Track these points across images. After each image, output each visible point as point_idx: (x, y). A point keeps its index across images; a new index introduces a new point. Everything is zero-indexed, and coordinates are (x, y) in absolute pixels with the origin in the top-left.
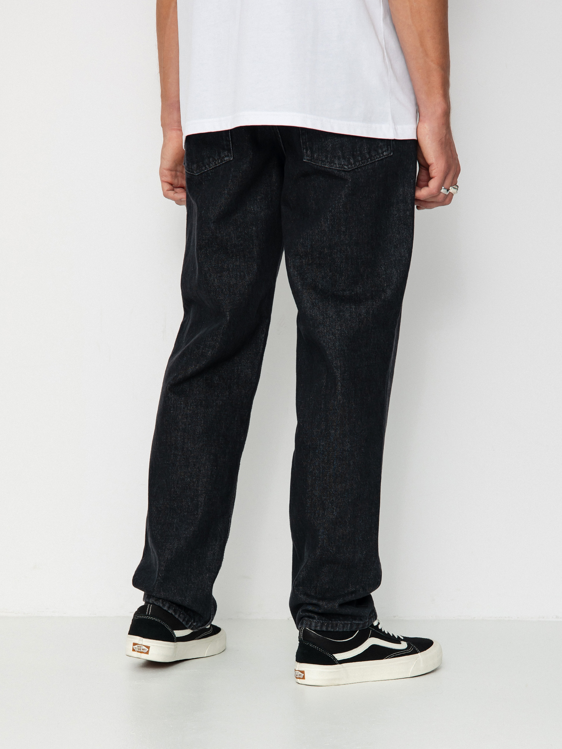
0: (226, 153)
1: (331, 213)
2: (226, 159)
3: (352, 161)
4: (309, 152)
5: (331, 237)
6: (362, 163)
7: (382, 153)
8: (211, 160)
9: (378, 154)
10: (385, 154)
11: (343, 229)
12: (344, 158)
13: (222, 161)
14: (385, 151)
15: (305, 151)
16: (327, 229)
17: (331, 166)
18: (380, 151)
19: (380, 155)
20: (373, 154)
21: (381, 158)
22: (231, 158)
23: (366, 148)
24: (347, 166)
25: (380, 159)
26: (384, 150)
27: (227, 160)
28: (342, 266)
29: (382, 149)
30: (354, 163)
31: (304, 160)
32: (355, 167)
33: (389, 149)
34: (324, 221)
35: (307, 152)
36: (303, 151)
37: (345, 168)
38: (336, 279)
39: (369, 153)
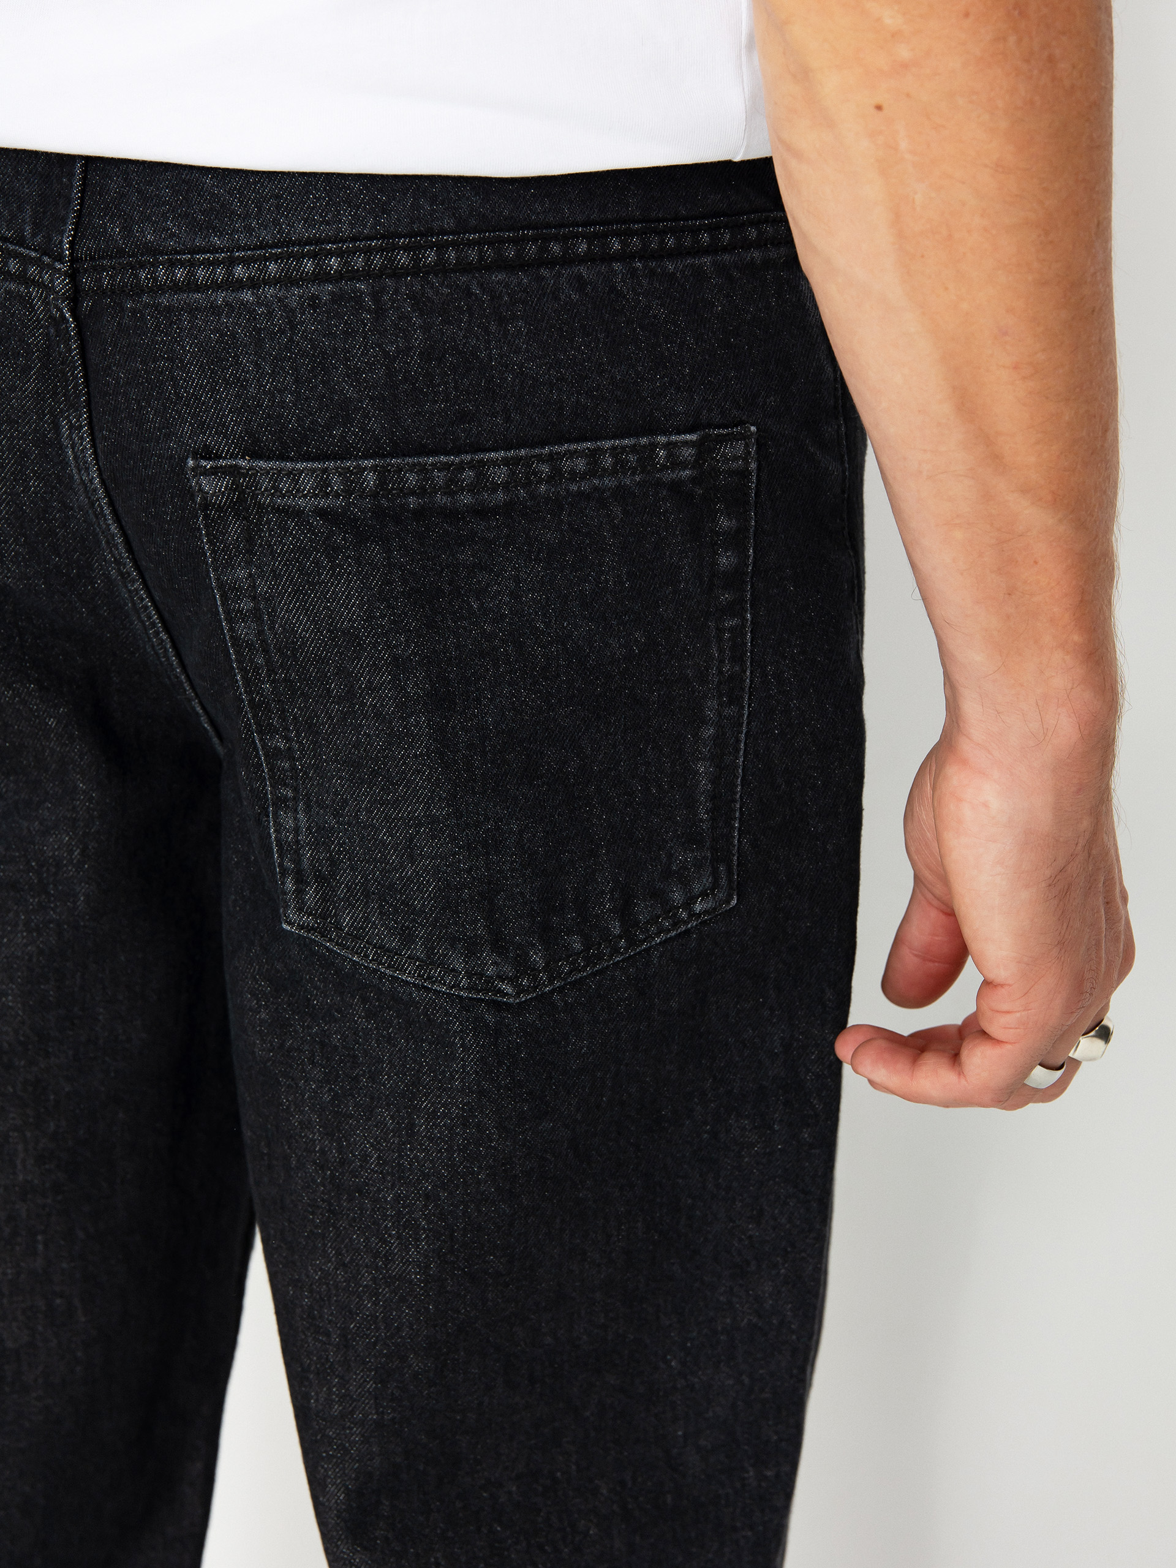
1: (436, 1206)
3: (537, 958)
4: (311, 895)
6: (589, 961)
7: (688, 904)
9: (670, 910)
10: (698, 907)
12: (498, 945)
14: (704, 894)
15: (290, 885)
16: (416, 1274)
17: (429, 978)
18: (677, 896)
19: (675, 915)
20: (643, 911)
21: (683, 928)
23: (612, 891)
24: (511, 980)
25: (674, 933)
26: (697, 888)
29: (685, 883)
30: (547, 964)
31: (284, 926)
32: (551, 982)
33: (723, 882)
34: (399, 1237)
35: (300, 892)
36: (283, 883)
37: (500, 991)
39: (625, 912)
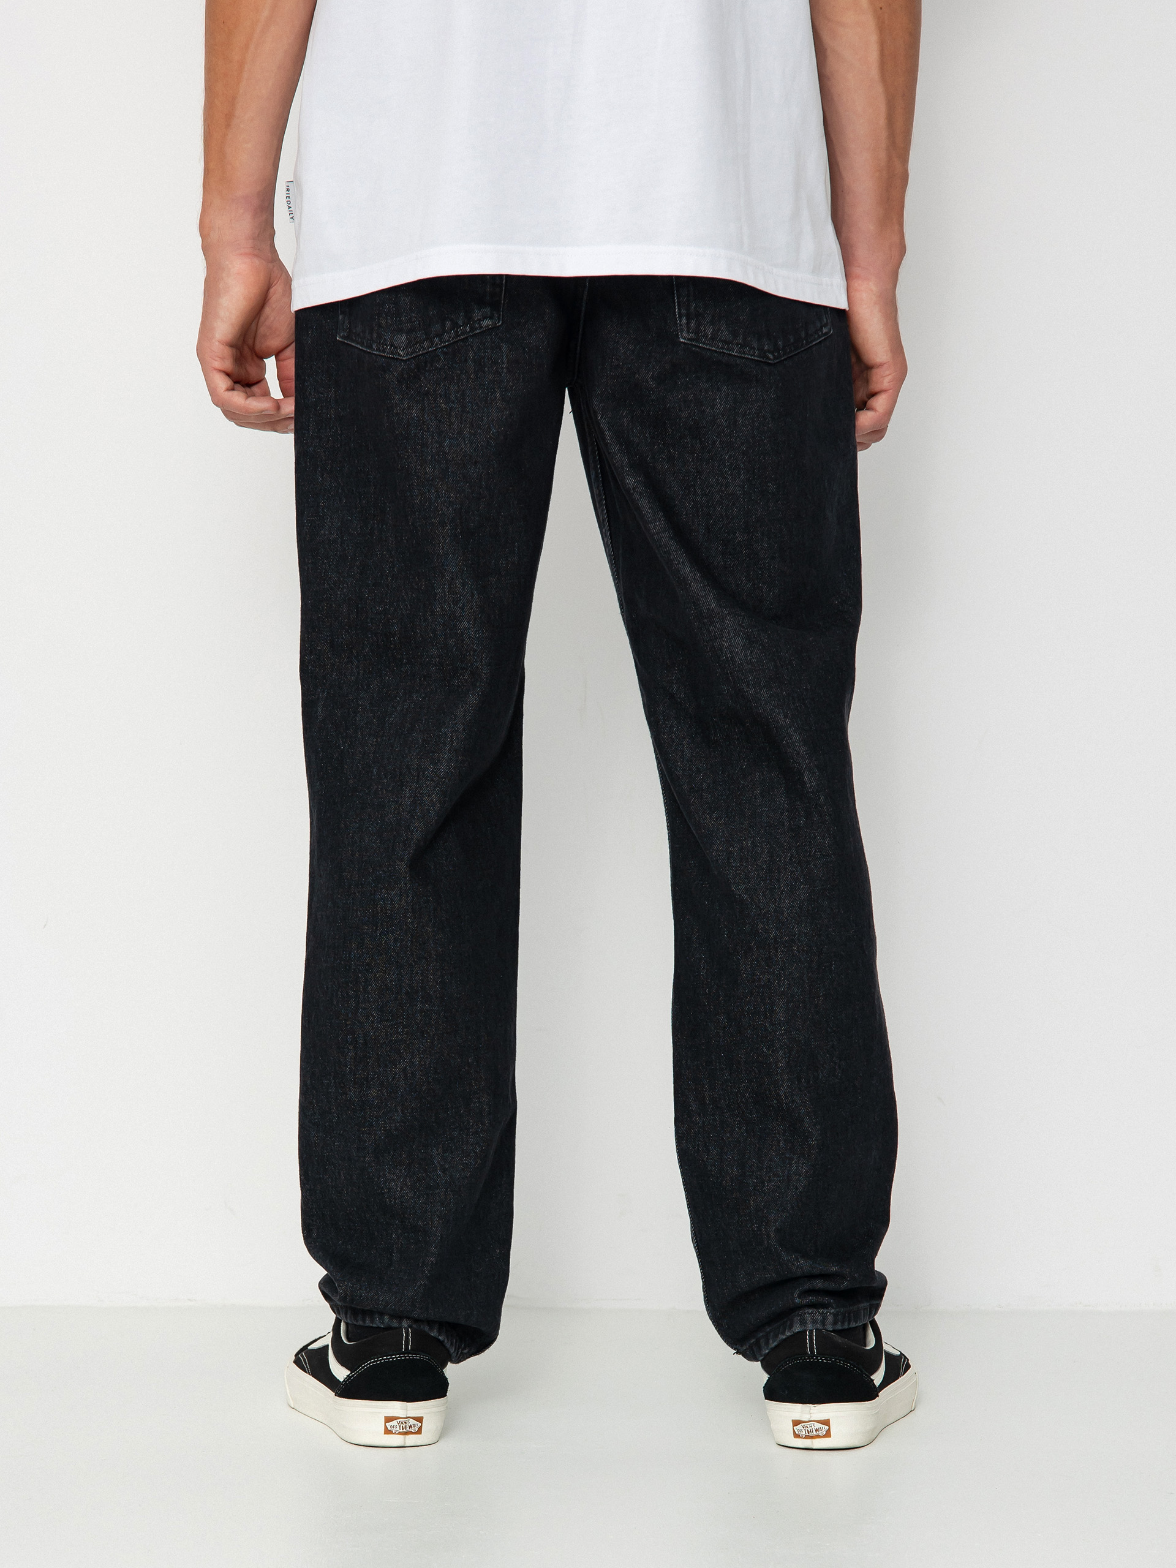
0: (487, 310)
2: (485, 323)
4: (694, 323)
5: (748, 507)
8: (448, 324)
11: (771, 487)
13: (472, 329)
15: (684, 321)
22: (499, 322)
27: (488, 326)
28: (774, 567)
31: (681, 340)
35: (688, 324)
38: (762, 595)
